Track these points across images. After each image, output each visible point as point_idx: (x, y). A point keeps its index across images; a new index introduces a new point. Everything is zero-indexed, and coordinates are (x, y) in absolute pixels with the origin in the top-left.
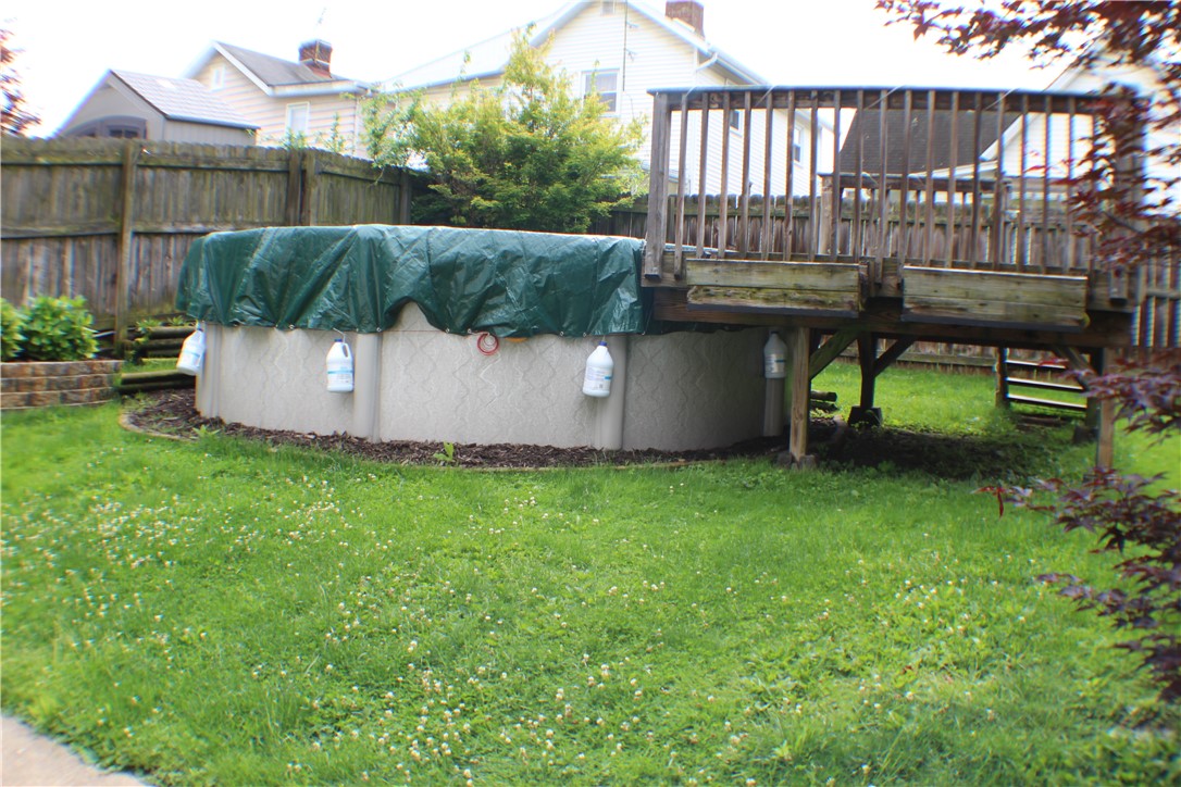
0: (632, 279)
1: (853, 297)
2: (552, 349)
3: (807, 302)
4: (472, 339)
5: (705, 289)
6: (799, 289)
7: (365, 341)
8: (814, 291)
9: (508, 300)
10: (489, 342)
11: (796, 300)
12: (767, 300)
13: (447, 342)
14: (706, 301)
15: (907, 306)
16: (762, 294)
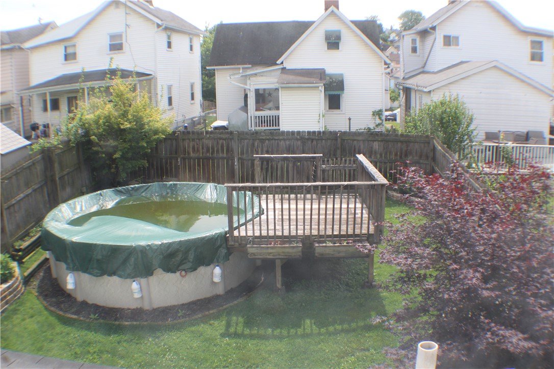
0: (224, 245)
1: (300, 254)
2: (202, 270)
3: (286, 256)
4: (178, 274)
5: (254, 254)
6: (283, 252)
7: (143, 281)
8: (288, 253)
9: (189, 261)
10: (183, 273)
11: (283, 256)
12: (273, 256)
13: (170, 276)
14: (254, 257)
15: (316, 255)
16: (272, 254)
